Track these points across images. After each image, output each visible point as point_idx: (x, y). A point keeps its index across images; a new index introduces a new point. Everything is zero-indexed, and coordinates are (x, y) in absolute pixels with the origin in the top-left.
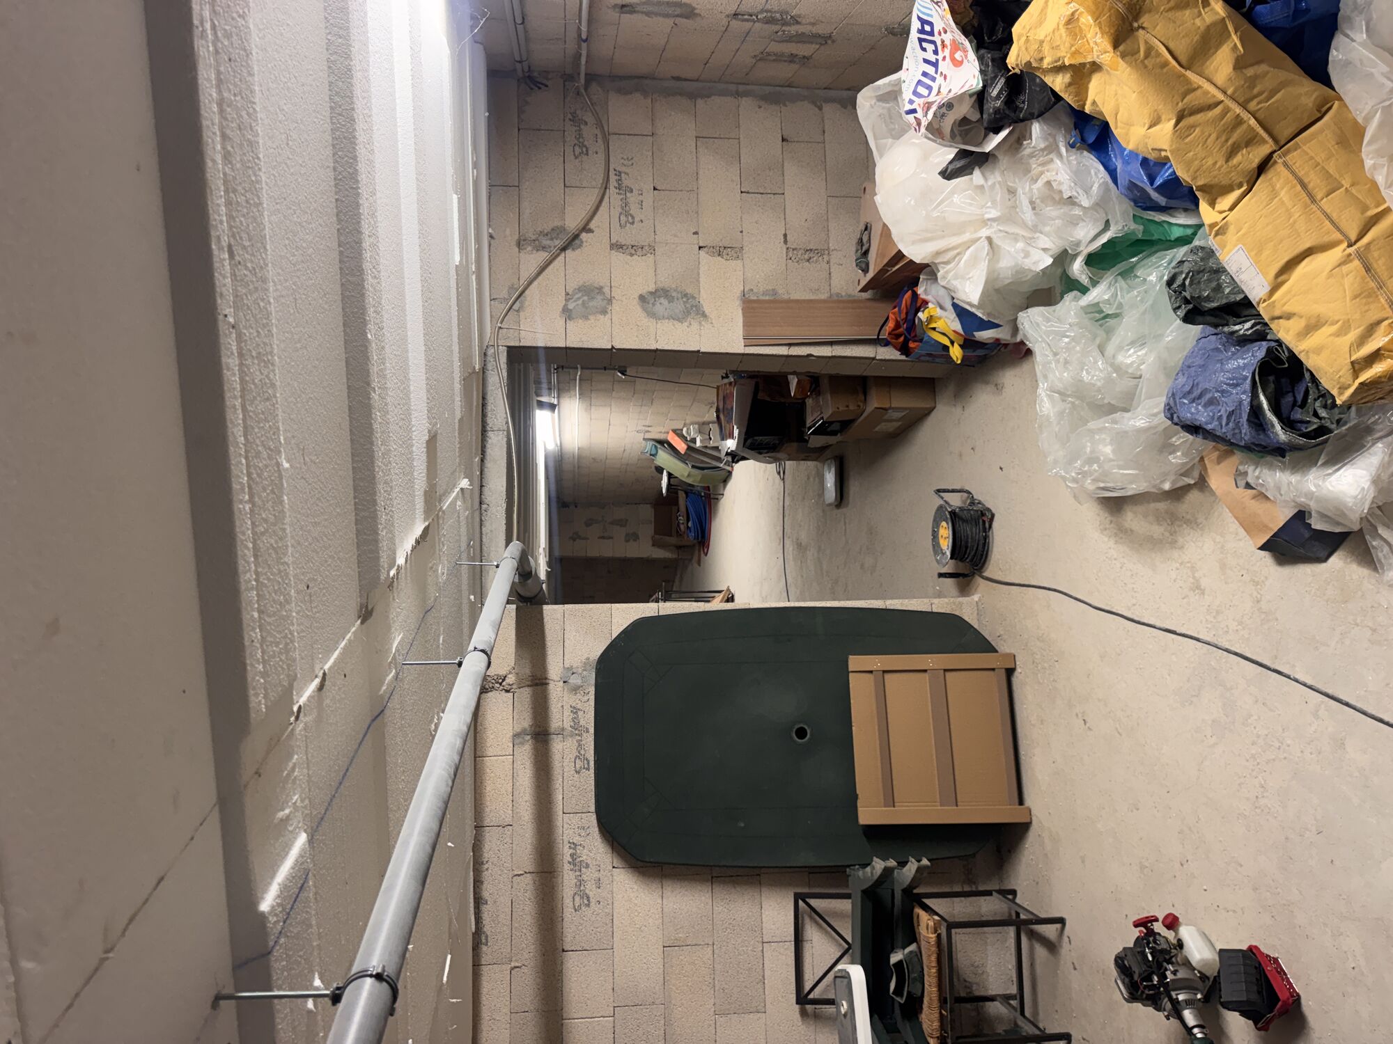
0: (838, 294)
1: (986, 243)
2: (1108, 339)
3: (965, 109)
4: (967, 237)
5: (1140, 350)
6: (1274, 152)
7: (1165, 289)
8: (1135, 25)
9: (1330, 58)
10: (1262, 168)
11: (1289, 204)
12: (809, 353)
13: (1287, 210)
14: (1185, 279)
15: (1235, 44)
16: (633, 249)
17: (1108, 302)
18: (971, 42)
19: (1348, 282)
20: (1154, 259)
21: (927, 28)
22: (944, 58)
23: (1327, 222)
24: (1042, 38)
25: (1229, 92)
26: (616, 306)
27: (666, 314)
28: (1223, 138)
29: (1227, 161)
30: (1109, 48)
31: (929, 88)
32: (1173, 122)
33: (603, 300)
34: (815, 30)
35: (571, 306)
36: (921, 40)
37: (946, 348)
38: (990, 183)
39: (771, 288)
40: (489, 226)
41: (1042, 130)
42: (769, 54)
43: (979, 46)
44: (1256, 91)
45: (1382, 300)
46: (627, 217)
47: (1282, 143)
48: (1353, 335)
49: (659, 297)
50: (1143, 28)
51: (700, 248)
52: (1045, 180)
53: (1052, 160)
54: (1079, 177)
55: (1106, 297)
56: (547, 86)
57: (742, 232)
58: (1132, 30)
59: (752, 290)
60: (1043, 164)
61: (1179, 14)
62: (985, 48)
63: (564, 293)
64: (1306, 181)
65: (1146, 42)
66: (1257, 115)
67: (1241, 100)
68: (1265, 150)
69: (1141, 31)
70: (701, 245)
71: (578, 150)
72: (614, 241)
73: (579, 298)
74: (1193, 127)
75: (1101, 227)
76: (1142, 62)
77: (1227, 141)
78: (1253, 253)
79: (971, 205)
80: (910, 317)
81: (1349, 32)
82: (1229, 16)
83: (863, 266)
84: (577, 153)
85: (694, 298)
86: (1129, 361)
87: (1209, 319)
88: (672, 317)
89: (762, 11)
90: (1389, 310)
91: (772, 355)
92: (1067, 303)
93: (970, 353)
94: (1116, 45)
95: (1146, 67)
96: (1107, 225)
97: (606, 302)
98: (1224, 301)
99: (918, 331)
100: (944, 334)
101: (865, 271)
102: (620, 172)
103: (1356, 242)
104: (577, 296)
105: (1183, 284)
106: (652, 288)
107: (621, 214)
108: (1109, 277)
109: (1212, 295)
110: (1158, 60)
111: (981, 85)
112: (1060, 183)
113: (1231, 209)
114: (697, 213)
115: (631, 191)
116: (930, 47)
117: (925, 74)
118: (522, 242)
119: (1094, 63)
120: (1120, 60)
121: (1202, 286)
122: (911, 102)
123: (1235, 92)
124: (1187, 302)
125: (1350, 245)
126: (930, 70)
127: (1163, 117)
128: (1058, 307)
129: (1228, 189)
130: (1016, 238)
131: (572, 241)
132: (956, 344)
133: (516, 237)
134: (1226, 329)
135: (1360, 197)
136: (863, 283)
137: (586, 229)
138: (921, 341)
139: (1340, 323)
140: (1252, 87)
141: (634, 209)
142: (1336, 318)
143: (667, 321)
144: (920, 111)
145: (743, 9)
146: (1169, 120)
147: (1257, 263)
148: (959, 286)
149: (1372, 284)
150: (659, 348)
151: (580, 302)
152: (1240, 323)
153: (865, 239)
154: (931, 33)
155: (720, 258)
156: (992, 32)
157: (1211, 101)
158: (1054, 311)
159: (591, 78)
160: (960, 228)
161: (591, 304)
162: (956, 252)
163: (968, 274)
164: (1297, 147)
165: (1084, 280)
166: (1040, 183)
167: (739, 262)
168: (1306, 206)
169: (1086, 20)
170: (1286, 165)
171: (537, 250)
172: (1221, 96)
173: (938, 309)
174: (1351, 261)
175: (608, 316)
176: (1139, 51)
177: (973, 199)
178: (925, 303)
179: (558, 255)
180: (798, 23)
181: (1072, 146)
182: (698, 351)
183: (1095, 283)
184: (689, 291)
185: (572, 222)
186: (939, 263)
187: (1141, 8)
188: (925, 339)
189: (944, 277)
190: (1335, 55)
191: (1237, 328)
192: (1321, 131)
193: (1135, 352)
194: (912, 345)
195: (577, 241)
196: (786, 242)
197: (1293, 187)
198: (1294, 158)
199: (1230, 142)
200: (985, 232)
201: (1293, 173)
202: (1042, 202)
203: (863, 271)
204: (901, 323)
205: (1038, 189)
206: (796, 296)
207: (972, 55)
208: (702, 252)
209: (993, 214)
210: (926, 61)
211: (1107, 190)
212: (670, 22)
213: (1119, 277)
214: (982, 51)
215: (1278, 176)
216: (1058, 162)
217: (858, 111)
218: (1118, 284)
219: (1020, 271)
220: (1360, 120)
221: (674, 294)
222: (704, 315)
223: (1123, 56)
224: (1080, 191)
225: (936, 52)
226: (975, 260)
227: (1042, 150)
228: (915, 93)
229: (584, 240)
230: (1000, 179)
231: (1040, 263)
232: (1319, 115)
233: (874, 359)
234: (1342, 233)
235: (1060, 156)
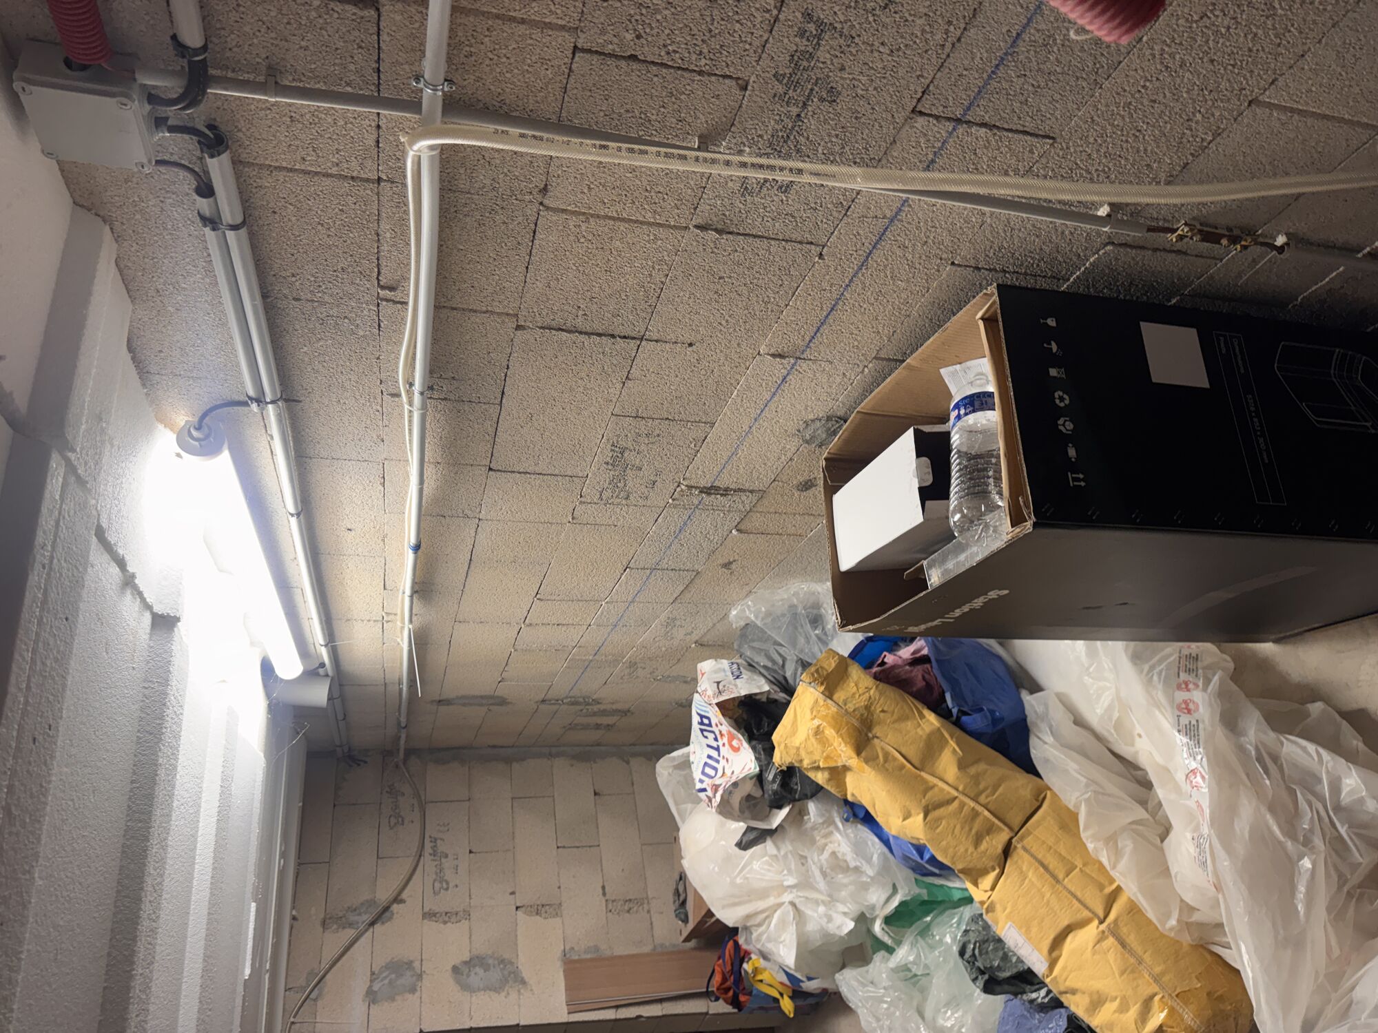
0: (662, 945)
1: (790, 908)
2: (925, 999)
3: (749, 788)
4: (771, 901)
5: (956, 1012)
6: (1011, 839)
7: (959, 960)
8: (870, 735)
9: (1033, 756)
10: (1007, 852)
11: (1039, 885)
12: (638, 1014)
13: (1039, 890)
14: (974, 949)
15: (954, 749)
16: (447, 917)
17: (914, 963)
18: (743, 736)
19: (1111, 956)
20: (944, 917)
21: (706, 721)
22: (724, 745)
23: (1074, 901)
24: (797, 745)
25: (961, 788)
26: (426, 982)
27: (481, 986)
28: (967, 828)
29: (976, 848)
30: (854, 755)
31: (715, 769)
32: (921, 816)
33: (412, 976)
34: (614, 707)
35: (376, 987)
36: (702, 731)
37: (776, 1000)
38: (782, 853)
39: (592, 944)
40: (293, 908)
41: (817, 808)
42: (576, 725)
43: (751, 738)
44: (981, 787)
45: (1147, 976)
46: (442, 883)
47: (1017, 829)
48: (1133, 1012)
49: (474, 966)
50: (877, 737)
51: (517, 908)
52: (830, 851)
53: (832, 832)
54: (859, 848)
55: (911, 958)
56: (366, 762)
57: (559, 887)
58: (868, 740)
59: (573, 948)
60: (825, 836)
61: (903, 725)
62: (756, 739)
63: (369, 973)
64: (1046, 863)
65: (882, 749)
66: (989, 807)
67: (972, 795)
68: (1004, 836)
69: (875, 740)
70: (518, 905)
71: (393, 820)
72: (426, 910)
73: (386, 977)
74: (939, 819)
75: (890, 891)
76: (883, 766)
77: (971, 829)
78: (1024, 930)
79: (769, 870)
80: (736, 968)
81: (1040, 735)
82: (943, 726)
83: (683, 916)
84: (392, 824)
85: (511, 963)
86: (949, 1024)
87: (1006, 987)
88: (488, 988)
89: (567, 697)
90: (1154, 985)
91: (599, 1021)
92: (878, 964)
93: (801, 1003)
94: (858, 753)
95: (887, 770)
96: (895, 890)
97: (414, 978)
98: (1015, 971)
99: (746, 983)
100: (771, 986)
101: (685, 920)
102: (436, 839)
103: (1106, 917)
104: (384, 975)
105: (974, 955)
106: (466, 957)
107: (435, 881)
108: (910, 936)
109: (1001, 964)
110: (896, 764)
111: (758, 769)
112: (844, 854)
113: (993, 888)
114: (514, 872)
115: (446, 856)
116: (711, 736)
117: (709, 757)
118: (328, 921)
119: (844, 766)
120: (864, 764)
121: (992, 956)
122: (701, 781)
123: (964, 789)
124: (982, 973)
125: (1101, 922)
126: (714, 754)
127: (913, 812)
128: (871, 966)
129: (984, 872)
130: (817, 902)
131: (382, 914)
132: (785, 996)
133: (322, 916)
134: (1025, 997)
135: (1093, 875)
136: (685, 934)
137: (397, 899)
138: (750, 994)
139: (1118, 1000)
140: (977, 784)
141: (448, 875)
142: (1114, 994)
143: (482, 992)
144: (709, 789)
145: (549, 696)
146: (918, 814)
147: (1029, 939)
148: (774, 949)
149: (1132, 960)
150: (474, 1026)
151: (386, 981)
152: (1035, 991)
153: (681, 889)
154: (710, 725)
155: (538, 917)
156: (759, 727)
157: (948, 797)
158: (867, 972)
159: (410, 752)
160: (763, 894)
161: (399, 982)
162: (764, 915)
163: (780, 937)
164: (1029, 833)
165: (887, 940)
166: (826, 854)
167: (558, 920)
168: (1053, 887)
169: (830, 732)
170: (1024, 849)
171: (344, 928)
172: (955, 794)
173: (761, 960)
174: (1107, 938)
175: (418, 994)
176: (878, 757)
177: (771, 865)
178: (747, 953)
179: (366, 930)
180: (599, 703)
181: (847, 820)
182: (518, 1025)
183: (899, 943)
184: (506, 956)
185: (383, 895)
186: (752, 926)
187: (871, 721)
188: (754, 992)
189: (758, 940)
190: (1034, 753)
191: (1034, 995)
192: (1044, 818)
193: (952, 1014)
194: (742, 998)
195: (387, 914)
196: (604, 894)
197: (1037, 869)
198: (1028, 841)
199: (974, 831)
200: (787, 897)
201: (1032, 856)
202: (832, 870)
203: (683, 921)
204: (728, 976)
205: (826, 860)
206: (620, 951)
207: (745, 745)
208: (519, 913)
209: (791, 881)
210: (709, 746)
211: (886, 859)
212: (485, 709)
213: (919, 938)
214: (754, 743)
215: (1020, 859)
216: (838, 835)
217: (658, 779)
218: (918, 945)
219: (826, 935)
220: (1071, 807)
221: (490, 961)
222: (523, 982)
223: (867, 761)
224: (863, 862)
225: (716, 739)
226: (783, 923)
227: (823, 823)
228: (703, 773)
229: (395, 911)
230: (790, 848)
231: (844, 927)
232: (1038, 804)
233: (707, 1014)
234: (1090, 910)
235: (837, 828)
